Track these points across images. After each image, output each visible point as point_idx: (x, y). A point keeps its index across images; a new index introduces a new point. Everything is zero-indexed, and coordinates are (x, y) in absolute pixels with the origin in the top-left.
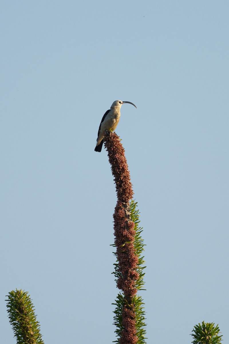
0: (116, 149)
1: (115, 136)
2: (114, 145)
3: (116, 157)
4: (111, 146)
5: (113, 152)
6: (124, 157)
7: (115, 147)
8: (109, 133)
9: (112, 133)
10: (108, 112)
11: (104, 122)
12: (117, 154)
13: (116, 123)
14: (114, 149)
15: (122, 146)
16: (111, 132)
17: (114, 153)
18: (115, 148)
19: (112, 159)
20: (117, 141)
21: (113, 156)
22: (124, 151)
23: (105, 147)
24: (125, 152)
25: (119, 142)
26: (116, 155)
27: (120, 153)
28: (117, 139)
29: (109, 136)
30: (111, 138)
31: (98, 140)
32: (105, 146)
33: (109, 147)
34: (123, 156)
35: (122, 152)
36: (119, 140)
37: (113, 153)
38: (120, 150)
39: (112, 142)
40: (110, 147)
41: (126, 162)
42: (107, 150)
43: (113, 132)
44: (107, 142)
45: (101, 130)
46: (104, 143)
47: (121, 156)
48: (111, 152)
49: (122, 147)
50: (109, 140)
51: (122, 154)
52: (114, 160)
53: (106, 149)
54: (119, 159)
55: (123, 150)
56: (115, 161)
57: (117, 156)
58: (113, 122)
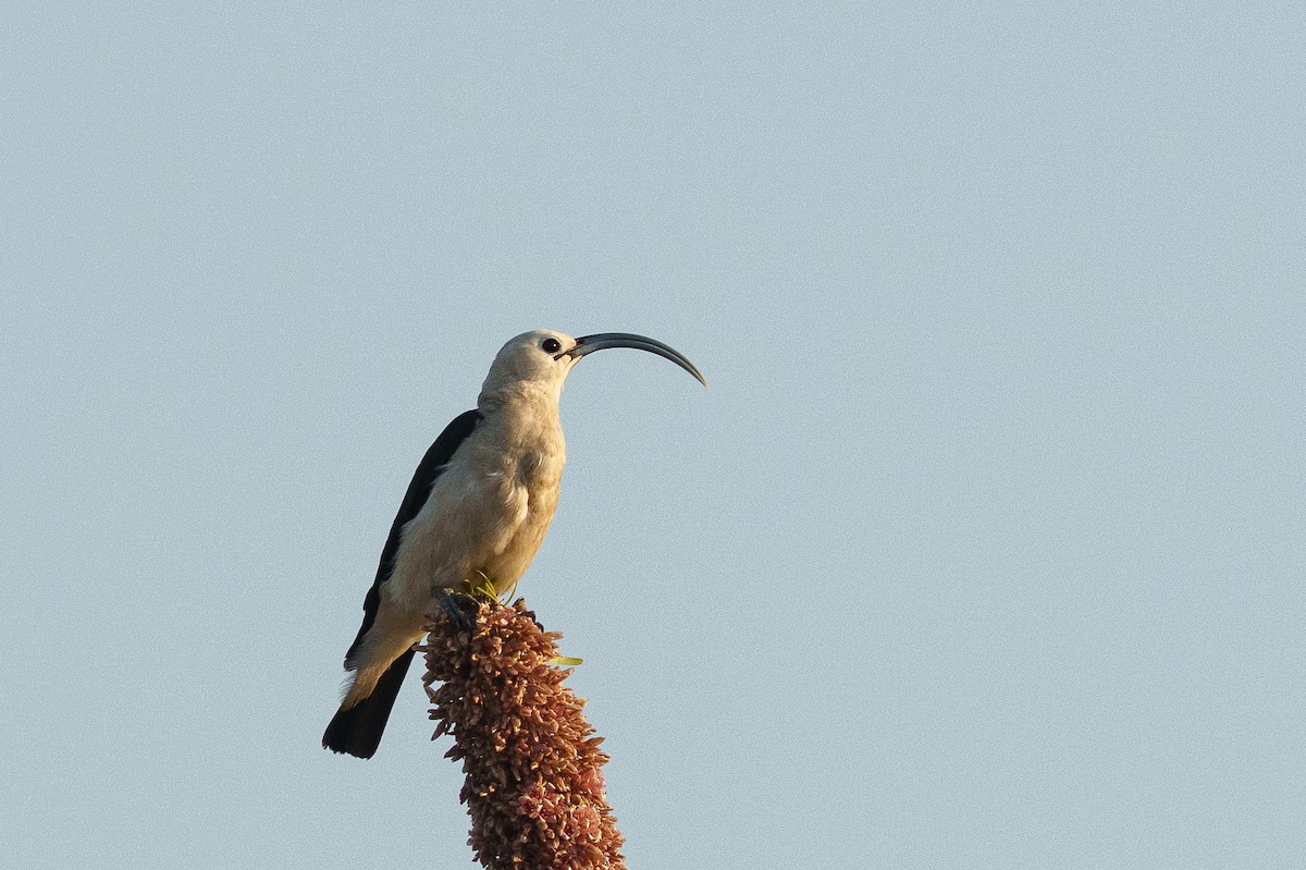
0: (531, 742)
1: (524, 634)
2: (515, 711)
3: (529, 807)
4: (488, 718)
5: (508, 766)
6: (603, 813)
7: (528, 723)
8: (473, 610)
9: (493, 606)
10: (462, 428)
12: (541, 786)
13: (530, 521)
14: (513, 740)
15: (586, 716)
16: (483, 598)
17: (511, 779)
18: (521, 735)
19: (499, 831)
20: (539, 670)
21: (505, 803)
22: (602, 760)
23: (441, 730)
24: (604, 768)
25: (552, 680)
26: (535, 794)
27: (562, 774)
28: (540, 660)
29: (475, 628)
30: (486, 649)
31: (354, 657)
32: (434, 715)
33: (473, 722)
34: (595, 799)
35: (585, 771)
36: (552, 663)
37: (504, 780)
38: (563, 752)
39: (500, 682)
40: (482, 722)
41: (619, 851)
42: (454, 754)
43: (505, 600)
44: (457, 685)
46: (429, 692)
47: (576, 802)
48: (485, 771)
49: (582, 728)
50: (467, 666)
51: (581, 788)
52: (512, 833)
53: (449, 741)
54: (555, 826)
55: (586, 748)
56: (524, 846)
57: (542, 799)
58: (505, 513)
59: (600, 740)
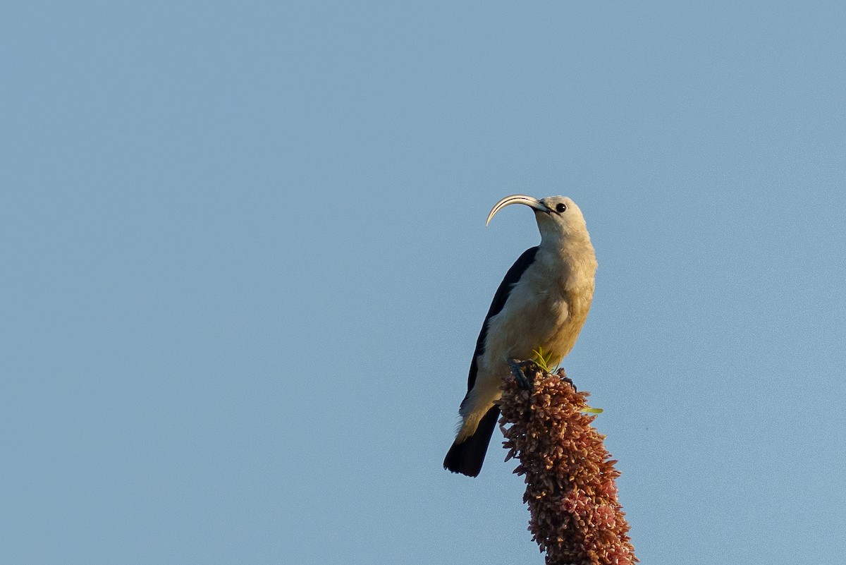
0: (569, 463)
1: (564, 394)
2: (559, 443)
3: (568, 505)
4: (541, 447)
5: (554, 479)
6: (617, 509)
7: (568, 451)
8: (531, 375)
9: (545, 374)
11: (504, 312)
12: (576, 492)
14: (557, 462)
15: (605, 446)
16: (538, 369)
17: (556, 487)
18: (563, 459)
19: (549, 521)
20: (574, 416)
21: (552, 503)
22: (615, 475)
23: (511, 455)
24: (617, 480)
25: (583, 422)
26: (572, 497)
27: (590, 484)
28: (575, 409)
29: (531, 389)
30: (540, 402)
31: (466, 408)
32: (506, 445)
33: (532, 450)
34: (611, 500)
35: (605, 482)
36: (583, 412)
37: (552, 488)
38: (591, 470)
39: (549, 424)
40: (538, 450)
41: (626, 534)
42: (519, 471)
43: (552, 371)
44: (521, 426)
45: (486, 359)
46: (503, 430)
47: (598, 502)
48: (539, 482)
49: (602, 454)
50: (528, 413)
51: (601, 493)
52: (557, 522)
53: (516, 463)
54: (585, 518)
55: (605, 467)
56: (564, 531)
57: (577, 500)
58: (554, 316)
59: (615, 462)
